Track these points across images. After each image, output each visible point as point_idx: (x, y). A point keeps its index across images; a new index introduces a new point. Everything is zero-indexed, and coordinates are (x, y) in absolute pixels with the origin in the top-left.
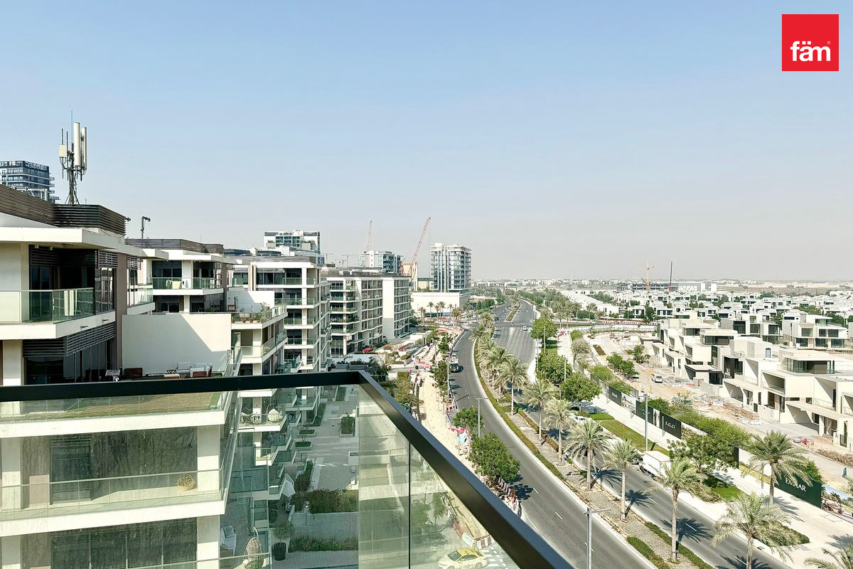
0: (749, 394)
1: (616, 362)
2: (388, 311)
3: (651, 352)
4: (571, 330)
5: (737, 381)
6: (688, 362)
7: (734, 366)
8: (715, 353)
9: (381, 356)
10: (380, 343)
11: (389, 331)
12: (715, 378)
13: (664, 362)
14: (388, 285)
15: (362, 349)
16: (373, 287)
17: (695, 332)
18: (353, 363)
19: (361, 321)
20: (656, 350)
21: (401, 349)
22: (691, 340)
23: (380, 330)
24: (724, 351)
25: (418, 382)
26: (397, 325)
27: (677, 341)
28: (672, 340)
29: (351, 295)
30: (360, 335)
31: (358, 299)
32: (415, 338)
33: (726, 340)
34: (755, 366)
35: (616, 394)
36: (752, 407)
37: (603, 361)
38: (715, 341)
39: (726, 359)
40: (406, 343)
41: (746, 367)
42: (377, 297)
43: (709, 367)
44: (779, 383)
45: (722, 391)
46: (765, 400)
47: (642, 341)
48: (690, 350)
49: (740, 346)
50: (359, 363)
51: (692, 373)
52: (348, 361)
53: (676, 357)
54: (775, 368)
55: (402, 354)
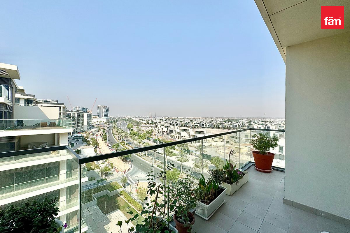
0: (174, 136)
1: (148, 132)
2: (85, 123)
3: (154, 130)
4: (136, 126)
5: (172, 134)
6: (162, 131)
7: (171, 131)
8: (167, 129)
9: (84, 135)
10: (83, 131)
11: (86, 128)
12: (168, 134)
13: (157, 132)
14: (85, 115)
15: (77, 133)
16: (80, 116)
17: (163, 125)
18: (75, 137)
19: (77, 125)
20: (155, 129)
21: (90, 132)
22: (162, 127)
23: (83, 128)
24: (169, 129)
25: (97, 140)
26: (88, 126)
27: (160, 127)
28: (159, 127)
29: (73, 117)
30: (77, 129)
31: (76, 119)
32: (94, 130)
33: (169, 126)
34: (175, 131)
35: (149, 139)
36: (175, 139)
37: (145, 132)
38: (167, 127)
39: (170, 130)
40: (92, 131)
41: (174, 132)
42: (82, 118)
43: (166, 132)
44: (180, 134)
45: (170, 137)
46: (177, 137)
47: (152, 128)
48: (162, 129)
49: (172, 127)
50: (77, 136)
51: (163, 134)
52: (74, 136)
53: (160, 131)
54: (178, 131)
55: (91, 134)
